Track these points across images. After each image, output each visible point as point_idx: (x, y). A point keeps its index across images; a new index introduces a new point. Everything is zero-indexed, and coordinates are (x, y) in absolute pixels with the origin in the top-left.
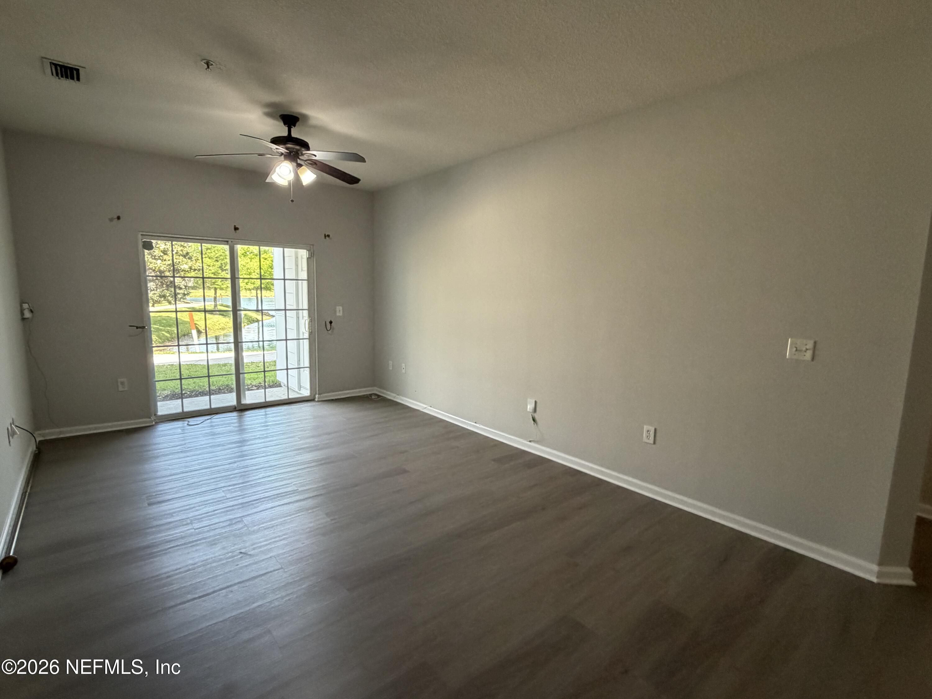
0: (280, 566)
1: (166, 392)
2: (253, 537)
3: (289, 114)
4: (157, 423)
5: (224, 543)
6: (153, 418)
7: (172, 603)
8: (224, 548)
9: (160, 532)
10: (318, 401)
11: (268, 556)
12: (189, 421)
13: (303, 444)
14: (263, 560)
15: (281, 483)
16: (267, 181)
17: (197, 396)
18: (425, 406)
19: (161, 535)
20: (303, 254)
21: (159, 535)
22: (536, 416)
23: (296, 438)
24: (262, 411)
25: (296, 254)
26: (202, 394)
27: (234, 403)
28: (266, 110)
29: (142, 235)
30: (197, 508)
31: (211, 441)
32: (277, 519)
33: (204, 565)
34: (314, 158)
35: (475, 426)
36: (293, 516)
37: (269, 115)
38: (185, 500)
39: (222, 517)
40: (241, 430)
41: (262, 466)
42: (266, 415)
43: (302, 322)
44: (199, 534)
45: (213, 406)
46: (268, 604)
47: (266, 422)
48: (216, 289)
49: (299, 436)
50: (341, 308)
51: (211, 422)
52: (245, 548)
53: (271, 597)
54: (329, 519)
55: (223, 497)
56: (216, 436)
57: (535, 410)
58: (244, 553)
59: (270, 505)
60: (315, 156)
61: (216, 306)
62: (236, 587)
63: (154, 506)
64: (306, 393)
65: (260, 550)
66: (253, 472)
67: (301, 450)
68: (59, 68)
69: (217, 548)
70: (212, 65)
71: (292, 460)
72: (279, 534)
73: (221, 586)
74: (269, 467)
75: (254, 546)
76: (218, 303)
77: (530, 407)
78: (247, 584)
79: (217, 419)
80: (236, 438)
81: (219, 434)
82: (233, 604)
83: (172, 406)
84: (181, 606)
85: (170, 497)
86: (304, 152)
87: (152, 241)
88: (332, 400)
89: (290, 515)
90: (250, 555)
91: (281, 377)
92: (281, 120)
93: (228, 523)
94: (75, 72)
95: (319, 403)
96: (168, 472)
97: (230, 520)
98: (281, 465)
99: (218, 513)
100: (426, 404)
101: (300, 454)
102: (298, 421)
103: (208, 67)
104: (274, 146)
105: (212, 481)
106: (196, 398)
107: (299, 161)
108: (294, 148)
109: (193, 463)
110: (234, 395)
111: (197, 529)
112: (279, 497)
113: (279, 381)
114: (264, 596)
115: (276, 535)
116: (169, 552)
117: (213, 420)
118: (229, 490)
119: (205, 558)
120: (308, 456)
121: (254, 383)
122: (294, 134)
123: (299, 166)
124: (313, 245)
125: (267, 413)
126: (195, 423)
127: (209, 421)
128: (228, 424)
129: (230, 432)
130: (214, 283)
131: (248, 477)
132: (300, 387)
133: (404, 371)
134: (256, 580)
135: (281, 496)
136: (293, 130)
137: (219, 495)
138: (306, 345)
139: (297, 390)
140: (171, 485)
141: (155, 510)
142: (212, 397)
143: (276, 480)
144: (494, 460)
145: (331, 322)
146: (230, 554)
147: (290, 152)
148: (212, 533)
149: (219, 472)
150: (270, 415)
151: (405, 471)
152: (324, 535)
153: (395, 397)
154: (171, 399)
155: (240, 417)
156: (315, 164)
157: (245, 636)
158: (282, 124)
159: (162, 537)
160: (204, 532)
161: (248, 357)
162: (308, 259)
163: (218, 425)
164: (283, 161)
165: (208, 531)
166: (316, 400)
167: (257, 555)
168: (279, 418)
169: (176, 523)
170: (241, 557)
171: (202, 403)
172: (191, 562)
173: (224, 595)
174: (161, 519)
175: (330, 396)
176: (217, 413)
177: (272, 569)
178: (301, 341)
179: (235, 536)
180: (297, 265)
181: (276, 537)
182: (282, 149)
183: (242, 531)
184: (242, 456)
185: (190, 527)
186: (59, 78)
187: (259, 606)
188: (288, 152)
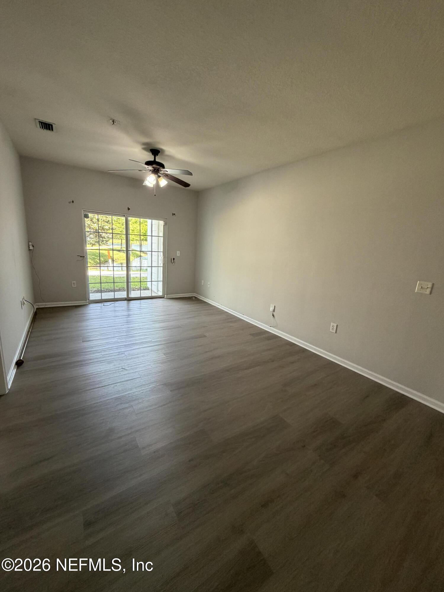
0: (139, 376)
1: (95, 289)
2: (129, 361)
3: (154, 148)
4: (89, 304)
5: (115, 363)
6: (87, 301)
7: (89, 388)
8: (114, 365)
9: (86, 355)
10: (166, 298)
11: (135, 371)
12: (104, 304)
13: (157, 319)
14: (132, 373)
15: (144, 337)
16: (143, 184)
17: (109, 292)
18: (219, 305)
19: (87, 356)
20: (162, 223)
21: (86, 356)
22: (275, 313)
23: (153, 316)
24: (138, 301)
25: (159, 223)
26: (111, 291)
27: (126, 296)
28: (144, 147)
29: (84, 211)
30: (104, 345)
31: (113, 314)
32: (140, 354)
33: (105, 372)
34: (166, 173)
35: (243, 316)
36: (148, 353)
37: (144, 149)
38: (100, 341)
39: (115, 350)
40: (128, 310)
41: (136, 328)
42: (140, 303)
43: (160, 258)
44: (104, 357)
45: (115, 297)
46: (133, 393)
47: (140, 307)
48: (122, 239)
49: (155, 315)
50: (179, 252)
51: (114, 305)
52: (124, 366)
53: (134, 390)
54: (165, 356)
55: (117, 341)
56: (116, 312)
57: (274, 311)
58: (124, 369)
59: (138, 347)
60: (167, 171)
61: (121, 248)
62: (118, 384)
63: (85, 343)
64: (160, 294)
65: (131, 368)
66: (132, 330)
67: (155, 321)
68: (43, 124)
69: (112, 365)
70: (116, 122)
71: (150, 326)
72: (141, 361)
73: (112, 383)
74: (139, 329)
75: (129, 366)
76: (123, 247)
77: (272, 309)
78: (124, 383)
79: (117, 304)
80: (126, 313)
81: (117, 311)
82: (117, 391)
83: (97, 296)
84: (93, 390)
85: (93, 339)
86: (162, 170)
87: (89, 214)
88: (173, 298)
89: (147, 353)
90: (126, 370)
91: (149, 285)
92: (151, 152)
93: (118, 354)
94: (51, 126)
95: (167, 299)
96: (93, 327)
97: (119, 352)
98: (145, 328)
99: (114, 349)
100: (219, 304)
101: (154, 324)
102: (155, 307)
103: (114, 124)
104: (146, 166)
105: (113, 333)
106: (108, 293)
107: (159, 174)
108: (156, 167)
109: (104, 324)
110: (126, 292)
111: (103, 355)
112: (142, 343)
113: (148, 287)
114: (131, 389)
115: (139, 362)
116: (90, 365)
117: (115, 304)
118: (119, 338)
119: (106, 369)
120: (158, 325)
121: (136, 287)
122: (157, 160)
123: (159, 177)
124: (166, 219)
125: (141, 302)
126: (107, 305)
127: (113, 304)
128: (122, 306)
129: (123, 310)
130: (121, 236)
131: (129, 333)
132: (158, 291)
133: (209, 286)
134: (128, 382)
135: (143, 343)
136: (156, 157)
137: (115, 340)
138: (161, 269)
139: (156, 292)
140: (94, 333)
141: (86, 344)
142: (115, 293)
143: (142, 335)
144: (251, 335)
145: (174, 259)
146: (117, 368)
147: (155, 169)
148: (109, 358)
149: (115, 329)
150: (142, 304)
151: (205, 336)
152: (162, 363)
153: (204, 299)
154: (97, 293)
155: (128, 303)
156: (167, 176)
157: (120, 407)
158: (151, 154)
159: (88, 357)
160: (107, 357)
161: (133, 274)
162: (164, 226)
163: (117, 307)
164: (151, 174)
165: (108, 357)
166: (165, 297)
167: (130, 370)
168: (146, 305)
169: (94, 351)
170: (122, 370)
171: (110, 295)
172: (99, 370)
173: (113, 387)
174: (87, 349)
175: (172, 296)
176: (117, 301)
177: (136, 377)
178: (159, 268)
179: (121, 360)
180: (159, 229)
181: (139, 363)
182: (150, 168)
183: (124, 358)
184: (128, 322)
185: (100, 354)
186: (43, 130)
187: (128, 394)
188: (153, 169)
